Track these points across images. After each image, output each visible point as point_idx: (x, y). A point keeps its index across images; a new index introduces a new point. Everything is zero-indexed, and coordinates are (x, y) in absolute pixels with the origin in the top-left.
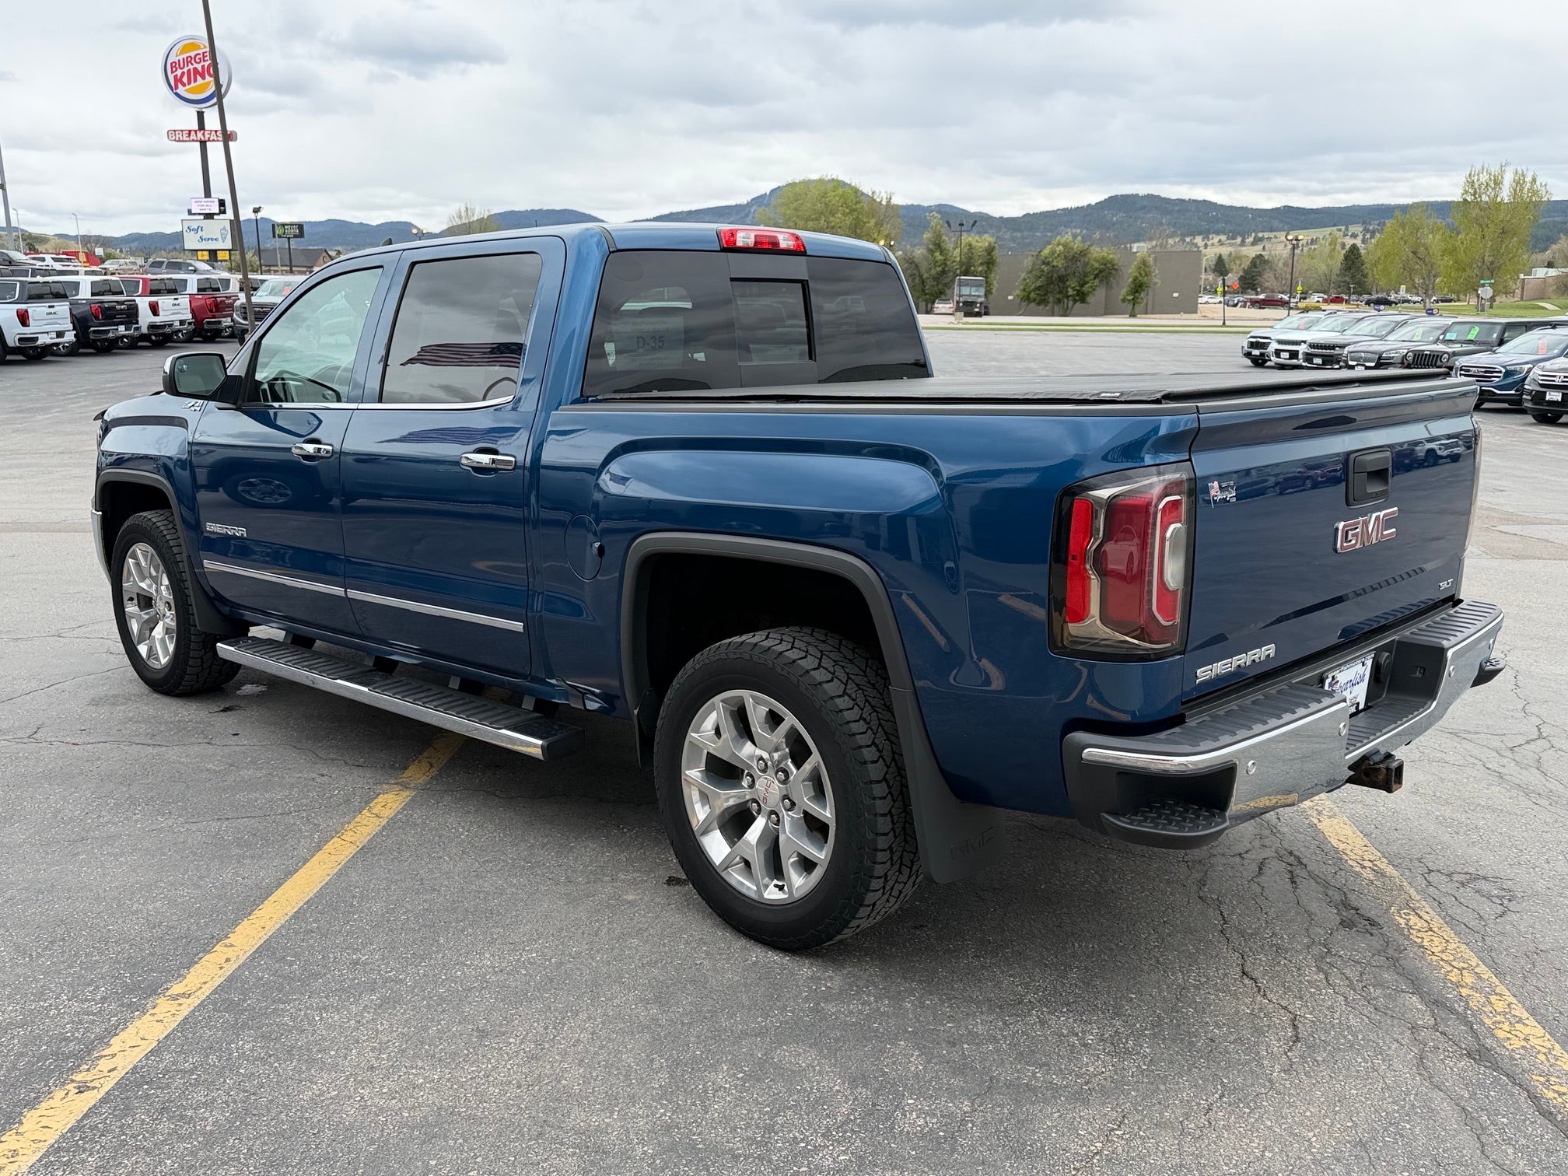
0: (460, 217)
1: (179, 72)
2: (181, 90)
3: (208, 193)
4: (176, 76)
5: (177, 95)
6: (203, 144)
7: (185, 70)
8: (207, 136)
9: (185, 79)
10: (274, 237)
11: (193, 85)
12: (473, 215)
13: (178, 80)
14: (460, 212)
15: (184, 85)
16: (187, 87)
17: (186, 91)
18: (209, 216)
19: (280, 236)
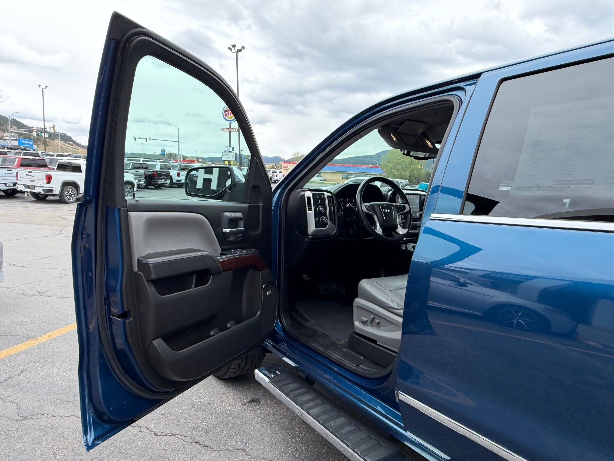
0: (295, 155)
1: (226, 113)
2: (226, 118)
3: (230, 146)
4: (225, 114)
5: (225, 119)
6: (230, 132)
7: (228, 112)
8: (231, 130)
9: (227, 115)
10: (245, 159)
11: (229, 116)
12: (299, 154)
13: (226, 115)
14: (295, 153)
15: (227, 116)
16: (228, 117)
17: (228, 118)
18: (230, 152)
19: (246, 159)
